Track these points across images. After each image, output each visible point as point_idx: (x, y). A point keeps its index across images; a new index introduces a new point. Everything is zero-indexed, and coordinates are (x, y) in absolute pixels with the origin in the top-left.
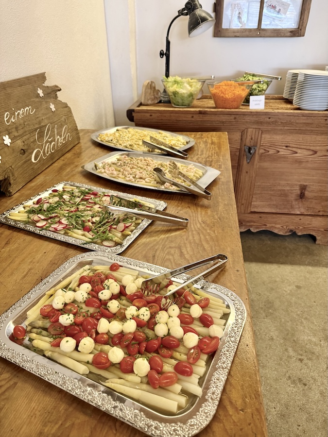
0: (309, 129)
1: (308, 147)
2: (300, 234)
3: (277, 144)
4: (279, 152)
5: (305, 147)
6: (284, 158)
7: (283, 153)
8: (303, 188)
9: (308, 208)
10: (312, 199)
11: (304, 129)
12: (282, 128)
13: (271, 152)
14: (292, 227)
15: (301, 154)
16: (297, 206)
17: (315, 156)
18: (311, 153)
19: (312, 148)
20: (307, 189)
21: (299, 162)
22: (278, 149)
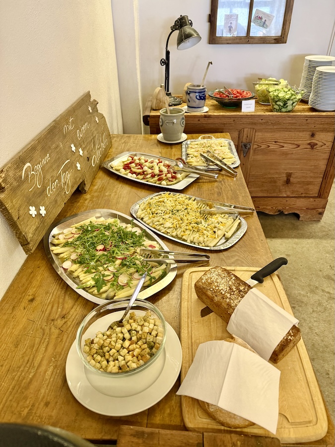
0: (293, 127)
1: (292, 142)
2: (286, 213)
3: (267, 140)
4: (269, 146)
6: (273, 151)
7: (272, 147)
8: (289, 175)
9: (293, 192)
10: (296, 183)
11: (289, 127)
12: (272, 127)
13: (263, 146)
14: (280, 208)
15: (287, 147)
16: (284, 191)
17: (298, 149)
18: (295, 146)
19: (296, 143)
20: (292, 176)
21: (286, 154)
22: (269, 144)
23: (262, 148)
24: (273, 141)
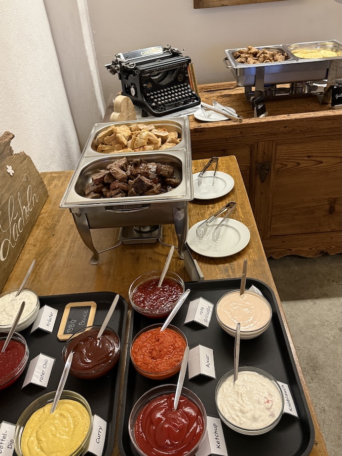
1: (335, 155)
2: (332, 254)
3: (296, 155)
4: (299, 164)
6: (306, 170)
7: (304, 165)
8: (333, 202)
11: (329, 134)
12: (302, 136)
13: (290, 165)
14: (322, 248)
15: (327, 163)
16: (327, 223)
18: (340, 160)
19: (340, 155)
20: (338, 202)
21: (325, 172)
22: (298, 161)
23: (288, 167)
24: (304, 155)
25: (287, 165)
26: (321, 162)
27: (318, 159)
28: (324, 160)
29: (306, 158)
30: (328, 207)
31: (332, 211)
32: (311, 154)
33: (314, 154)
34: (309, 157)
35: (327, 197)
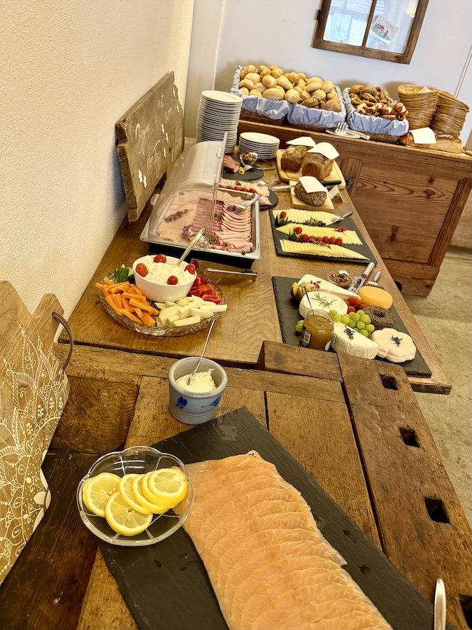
0: (409, 166)
1: (405, 186)
4: (376, 187)
5: (402, 185)
6: (380, 194)
7: (380, 189)
8: (395, 230)
9: (397, 253)
10: (403, 242)
11: (404, 166)
12: (383, 162)
13: (369, 186)
15: (398, 192)
16: (387, 250)
17: (411, 195)
18: (408, 192)
19: (409, 187)
20: (399, 231)
21: (394, 200)
22: (376, 185)
24: (382, 180)
25: (366, 186)
26: (393, 190)
27: (391, 186)
28: (396, 189)
29: (382, 183)
30: (390, 234)
31: (393, 238)
32: (386, 181)
33: (389, 182)
34: (385, 183)
35: (392, 224)
